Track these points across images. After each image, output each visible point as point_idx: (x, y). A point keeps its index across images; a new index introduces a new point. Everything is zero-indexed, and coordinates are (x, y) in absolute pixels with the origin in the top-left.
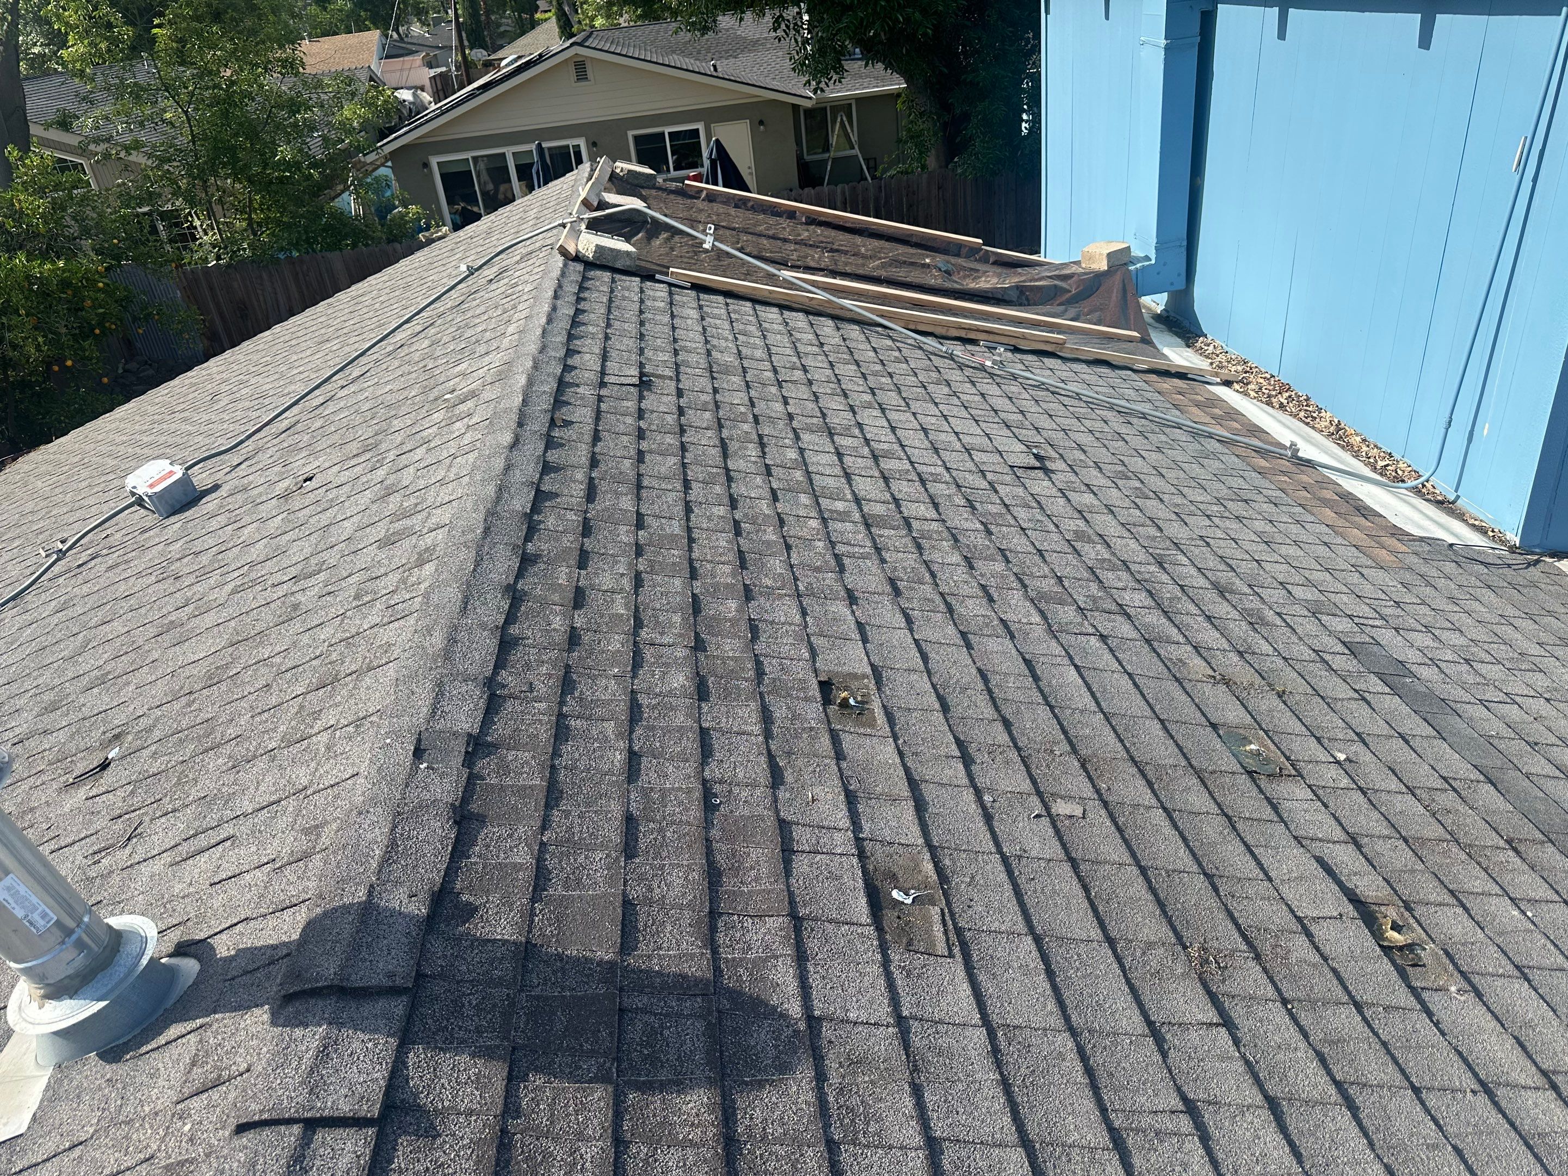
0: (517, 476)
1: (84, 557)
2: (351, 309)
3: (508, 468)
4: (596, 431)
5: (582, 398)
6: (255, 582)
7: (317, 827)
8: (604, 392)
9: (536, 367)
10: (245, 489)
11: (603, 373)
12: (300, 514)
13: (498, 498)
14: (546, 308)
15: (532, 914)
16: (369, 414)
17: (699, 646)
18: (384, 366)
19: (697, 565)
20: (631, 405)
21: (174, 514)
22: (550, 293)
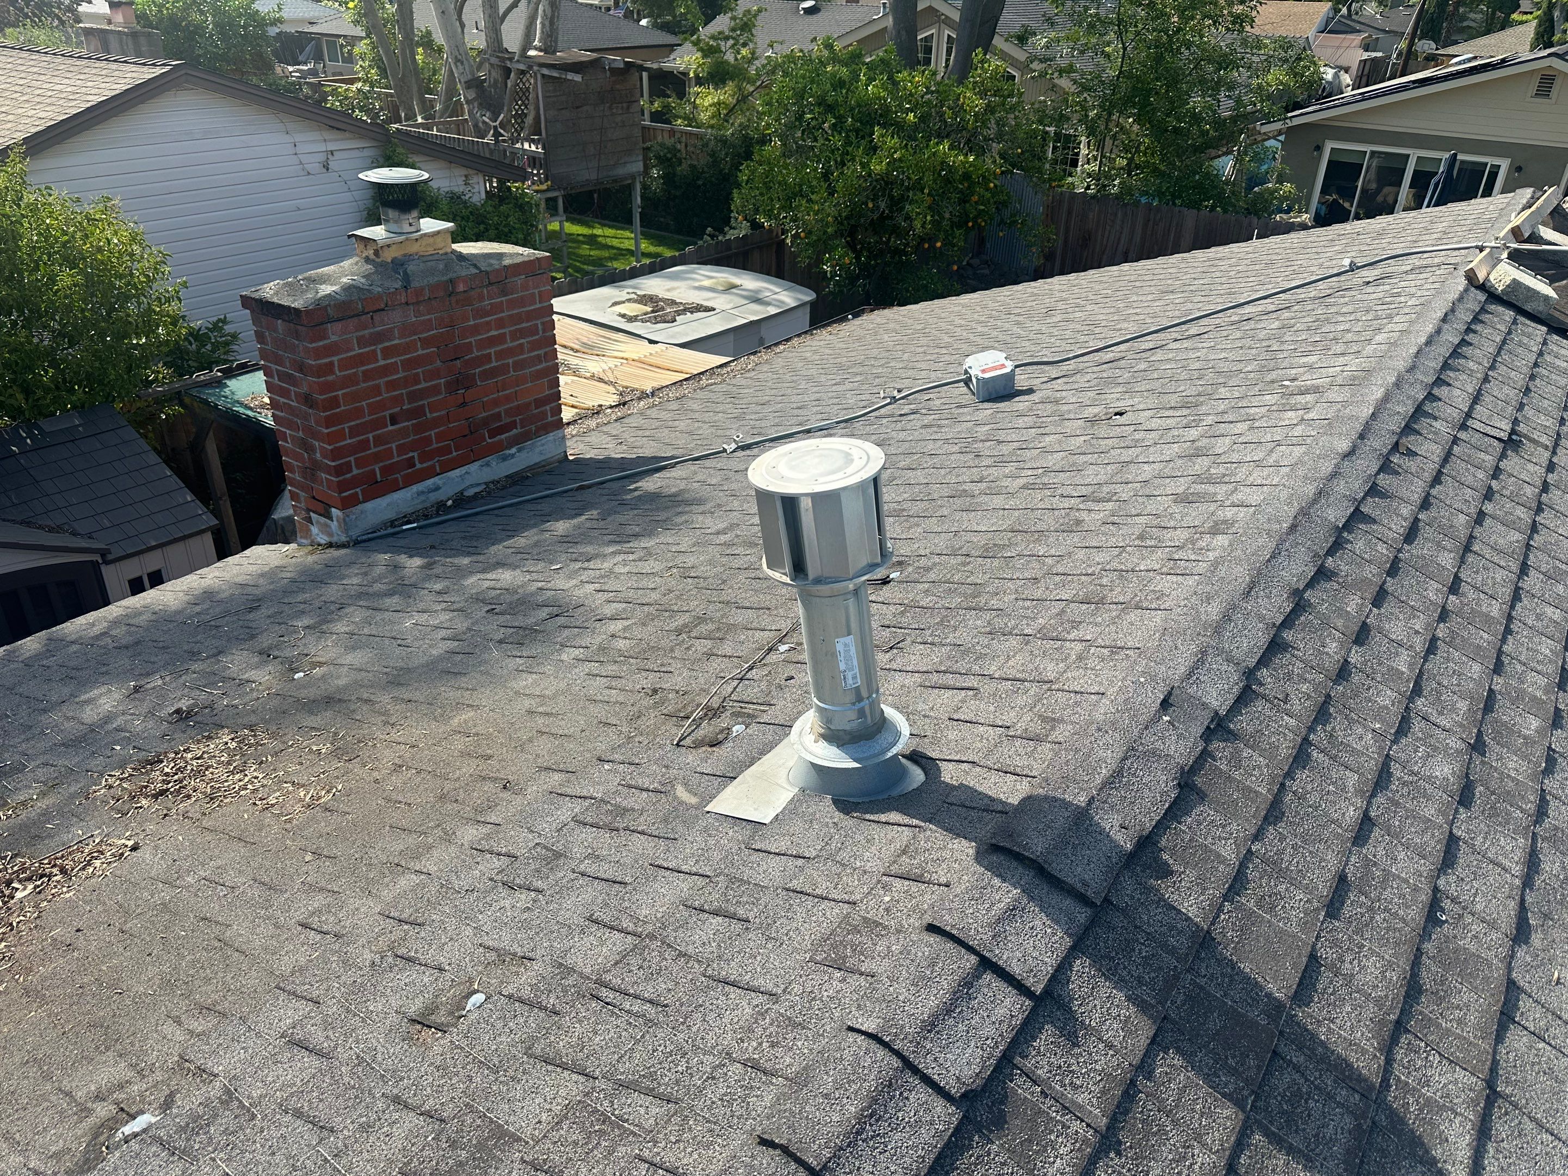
0: (1341, 487)
1: (906, 410)
2: (1204, 269)
3: (1334, 475)
4: (1440, 473)
5: (1435, 433)
6: (1045, 486)
7: (1054, 719)
8: (1462, 435)
9: (1397, 385)
10: (1056, 402)
11: (1468, 415)
12: (1102, 442)
13: (1315, 501)
14: (1430, 328)
15: (1220, 910)
16: (1196, 374)
17: (1478, 746)
18: (1225, 333)
19: (1506, 660)
20: (1489, 460)
21: (988, 401)
22: (1440, 314)
